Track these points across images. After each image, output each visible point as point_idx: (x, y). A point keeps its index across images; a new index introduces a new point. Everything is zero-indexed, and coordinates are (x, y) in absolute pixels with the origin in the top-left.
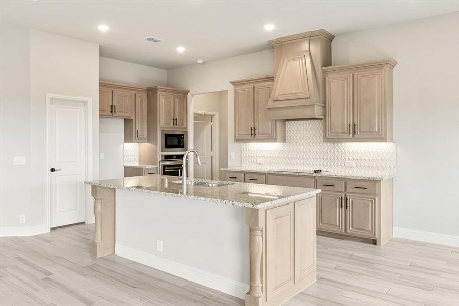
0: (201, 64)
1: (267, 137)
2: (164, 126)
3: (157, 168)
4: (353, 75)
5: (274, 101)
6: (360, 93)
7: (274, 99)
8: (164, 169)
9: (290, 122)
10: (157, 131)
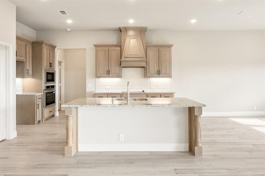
0: (70, 31)
1: (116, 76)
2: (46, 68)
3: (42, 95)
4: (159, 49)
5: (125, 57)
6: (162, 57)
7: (125, 56)
8: (46, 95)
9: (124, 68)
10: (42, 70)
